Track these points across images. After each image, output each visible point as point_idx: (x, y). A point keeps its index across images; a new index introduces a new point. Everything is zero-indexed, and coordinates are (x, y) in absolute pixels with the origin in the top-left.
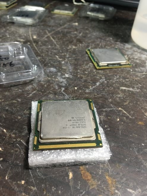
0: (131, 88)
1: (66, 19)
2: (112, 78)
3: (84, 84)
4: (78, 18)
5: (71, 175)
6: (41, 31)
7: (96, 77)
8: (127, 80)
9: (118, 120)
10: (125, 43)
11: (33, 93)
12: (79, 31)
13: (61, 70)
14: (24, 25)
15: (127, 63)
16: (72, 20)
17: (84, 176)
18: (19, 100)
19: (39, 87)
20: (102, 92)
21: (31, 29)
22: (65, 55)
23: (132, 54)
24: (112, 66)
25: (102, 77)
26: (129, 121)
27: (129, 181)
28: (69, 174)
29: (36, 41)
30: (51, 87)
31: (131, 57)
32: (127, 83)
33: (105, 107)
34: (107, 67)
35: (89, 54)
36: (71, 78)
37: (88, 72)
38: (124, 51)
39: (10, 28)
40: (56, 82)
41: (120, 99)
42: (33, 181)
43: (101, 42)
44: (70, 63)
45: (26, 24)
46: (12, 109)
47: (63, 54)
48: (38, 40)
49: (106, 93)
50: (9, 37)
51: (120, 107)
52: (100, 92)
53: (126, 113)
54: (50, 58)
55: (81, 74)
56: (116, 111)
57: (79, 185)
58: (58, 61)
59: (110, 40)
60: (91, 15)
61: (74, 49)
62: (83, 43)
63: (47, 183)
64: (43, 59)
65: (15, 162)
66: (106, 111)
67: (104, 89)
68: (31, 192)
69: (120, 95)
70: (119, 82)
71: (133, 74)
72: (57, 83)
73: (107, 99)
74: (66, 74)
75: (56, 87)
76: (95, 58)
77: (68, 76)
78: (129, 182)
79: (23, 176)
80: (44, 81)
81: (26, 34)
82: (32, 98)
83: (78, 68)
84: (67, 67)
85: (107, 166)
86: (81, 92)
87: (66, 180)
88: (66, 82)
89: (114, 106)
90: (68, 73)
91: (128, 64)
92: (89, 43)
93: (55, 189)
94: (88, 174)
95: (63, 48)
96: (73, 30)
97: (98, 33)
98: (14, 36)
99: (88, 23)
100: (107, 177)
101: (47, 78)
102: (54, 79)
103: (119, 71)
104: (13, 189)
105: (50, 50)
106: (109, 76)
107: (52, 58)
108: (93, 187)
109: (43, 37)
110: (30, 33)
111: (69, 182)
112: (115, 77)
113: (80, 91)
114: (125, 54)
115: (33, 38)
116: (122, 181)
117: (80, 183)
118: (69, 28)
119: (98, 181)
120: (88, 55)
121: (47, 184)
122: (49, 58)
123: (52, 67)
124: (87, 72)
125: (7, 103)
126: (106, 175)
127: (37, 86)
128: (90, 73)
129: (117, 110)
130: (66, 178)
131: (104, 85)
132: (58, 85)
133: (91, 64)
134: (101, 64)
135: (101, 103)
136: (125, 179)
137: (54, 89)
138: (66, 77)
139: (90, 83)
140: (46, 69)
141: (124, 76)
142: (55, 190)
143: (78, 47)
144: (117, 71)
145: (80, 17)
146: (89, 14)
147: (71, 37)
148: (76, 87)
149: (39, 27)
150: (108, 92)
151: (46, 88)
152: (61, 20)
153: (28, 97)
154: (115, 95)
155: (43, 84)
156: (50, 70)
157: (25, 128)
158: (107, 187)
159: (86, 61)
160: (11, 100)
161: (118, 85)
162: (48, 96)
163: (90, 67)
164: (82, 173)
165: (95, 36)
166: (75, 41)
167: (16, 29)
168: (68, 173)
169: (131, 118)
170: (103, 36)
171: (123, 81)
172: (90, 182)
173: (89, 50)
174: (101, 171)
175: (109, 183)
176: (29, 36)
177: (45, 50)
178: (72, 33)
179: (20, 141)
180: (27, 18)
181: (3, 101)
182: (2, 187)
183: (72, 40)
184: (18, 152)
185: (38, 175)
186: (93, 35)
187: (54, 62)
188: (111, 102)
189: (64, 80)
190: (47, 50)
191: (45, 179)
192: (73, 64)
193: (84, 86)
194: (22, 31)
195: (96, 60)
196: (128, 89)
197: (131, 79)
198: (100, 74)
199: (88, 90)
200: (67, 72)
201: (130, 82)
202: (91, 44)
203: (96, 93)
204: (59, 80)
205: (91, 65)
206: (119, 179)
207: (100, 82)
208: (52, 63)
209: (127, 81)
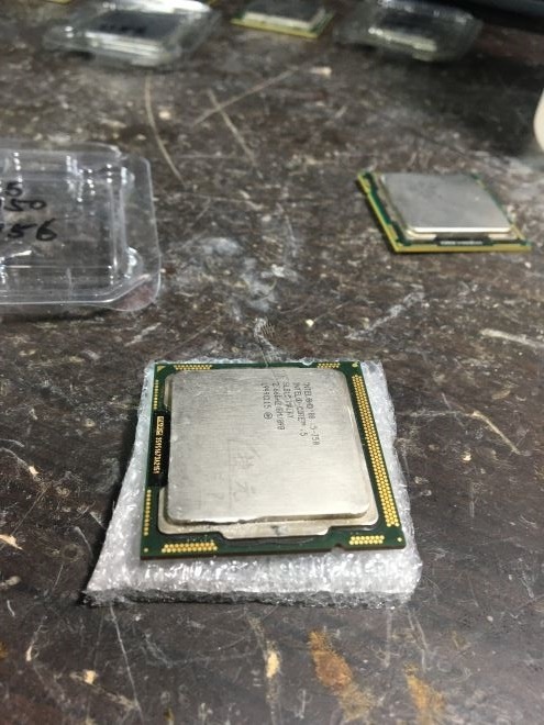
0: (525, 336)
1: (286, 48)
2: (453, 292)
3: (343, 308)
4: (333, 50)
5: (273, 662)
6: (190, 92)
7: (388, 282)
8: (507, 302)
9: (468, 458)
10: (507, 158)
11: (145, 331)
12: (332, 101)
13: (255, 250)
14: (125, 67)
15: (514, 238)
16: (309, 53)
17: (323, 668)
18: (94, 356)
19: (172, 310)
20: (411, 345)
21: (152, 82)
22: (275, 192)
23: (533, 202)
24: (454, 243)
25: (414, 285)
26: (509, 467)
27: (497, 705)
28: (265, 657)
29: (168, 132)
30: (215, 311)
31: (528, 214)
32: (507, 316)
33: (419, 402)
34: (434, 248)
35: (368, 190)
36: (294, 280)
37: (359, 262)
38: (504, 187)
39: (74, 74)
40: (233, 294)
41: (479, 375)
42: (126, 673)
43: (415, 146)
44: (292, 224)
45: (135, 62)
46: (66, 390)
47: (268, 186)
48: (177, 126)
49: (425, 348)
50: (69, 110)
51: (477, 408)
52: (402, 342)
53: (497, 431)
54: (219, 199)
55: (335, 268)
56: (461, 424)
57: (304, 703)
58: (248, 214)
59: (453, 140)
60: (384, 40)
61: (312, 170)
62: (348, 145)
63: (181, 687)
64: (190, 203)
65: (63, 595)
66: (421, 422)
67: (418, 332)
68: (119, 719)
69: (479, 359)
70: (478, 310)
71: (532, 279)
72: (241, 298)
73: (426, 372)
74: (274, 266)
75: (234, 315)
76: (389, 210)
77: (283, 272)
78: (495, 707)
79: (90, 654)
80: (192, 287)
81: (134, 101)
82: (143, 352)
83: (322, 244)
84: (281, 240)
85: (415, 637)
86: (327, 341)
87: (256, 679)
88: (272, 298)
89: (454, 404)
90: (284, 260)
91: (518, 241)
92: (370, 149)
93: (210, 711)
94: (338, 662)
95: (269, 163)
96: (311, 95)
97: (405, 113)
98: (86, 105)
99: (371, 69)
100: (412, 682)
101: (204, 275)
102: (227, 283)
103: (481, 266)
104: (52, 702)
105: (220, 167)
106: (439, 283)
107: (225, 199)
108: (358, 716)
109: (198, 115)
110: (148, 97)
111: (265, 689)
112: (462, 287)
113: (326, 336)
114: (505, 199)
115: (158, 120)
116: (468, 703)
117: (307, 698)
118: (295, 88)
119: (377, 694)
120: (365, 194)
121: (182, 692)
122: (212, 201)
123: (223, 236)
124: (354, 264)
125: (48, 363)
126: (410, 673)
127: (164, 306)
128: (368, 268)
129: (465, 420)
130: (255, 673)
131: (419, 318)
132: (242, 305)
133: (372, 230)
134: (412, 233)
135: (403, 386)
136: (479, 694)
137: (228, 321)
138: (275, 277)
139: (364, 304)
140: (202, 241)
141: (497, 285)
142: (209, 715)
143: (327, 161)
144: (473, 263)
145: (339, 45)
146: (375, 37)
147: (303, 121)
148: (312, 318)
149: (182, 76)
150: (433, 345)
151: (197, 314)
152: (265, 53)
153: (128, 344)
154: (459, 360)
155: (186, 300)
156: (213, 246)
157: (108, 466)
158: (409, 719)
159: (356, 217)
160: (62, 355)
161: (474, 321)
162: (201, 345)
163: (368, 241)
164: (316, 660)
165: (392, 121)
166: (316, 137)
167: (96, 80)
168: (262, 653)
169: (518, 453)
170: (426, 125)
171: (496, 306)
172: (345, 695)
173: (369, 177)
174: (388, 655)
175: (417, 707)
176: (144, 108)
177: (199, 167)
178: (308, 106)
179: (87, 513)
180: (138, 40)
181: (34, 357)
182: (12, 690)
183: (304, 133)
184: (76, 559)
185: (149, 653)
186: (387, 119)
187: (234, 217)
188: (443, 383)
189: (267, 289)
190: (209, 167)
191: (175, 670)
192: (303, 226)
193: (341, 315)
194: (117, 87)
195: (393, 218)
196: (513, 338)
197: (524, 300)
198: (405, 273)
199: (356, 334)
200: (280, 257)
201: (518, 311)
202: (376, 153)
203: (386, 346)
204: (247, 287)
205: (373, 234)
206: (456, 692)
207: (404, 305)
208: (224, 217)
209: (509, 307)
